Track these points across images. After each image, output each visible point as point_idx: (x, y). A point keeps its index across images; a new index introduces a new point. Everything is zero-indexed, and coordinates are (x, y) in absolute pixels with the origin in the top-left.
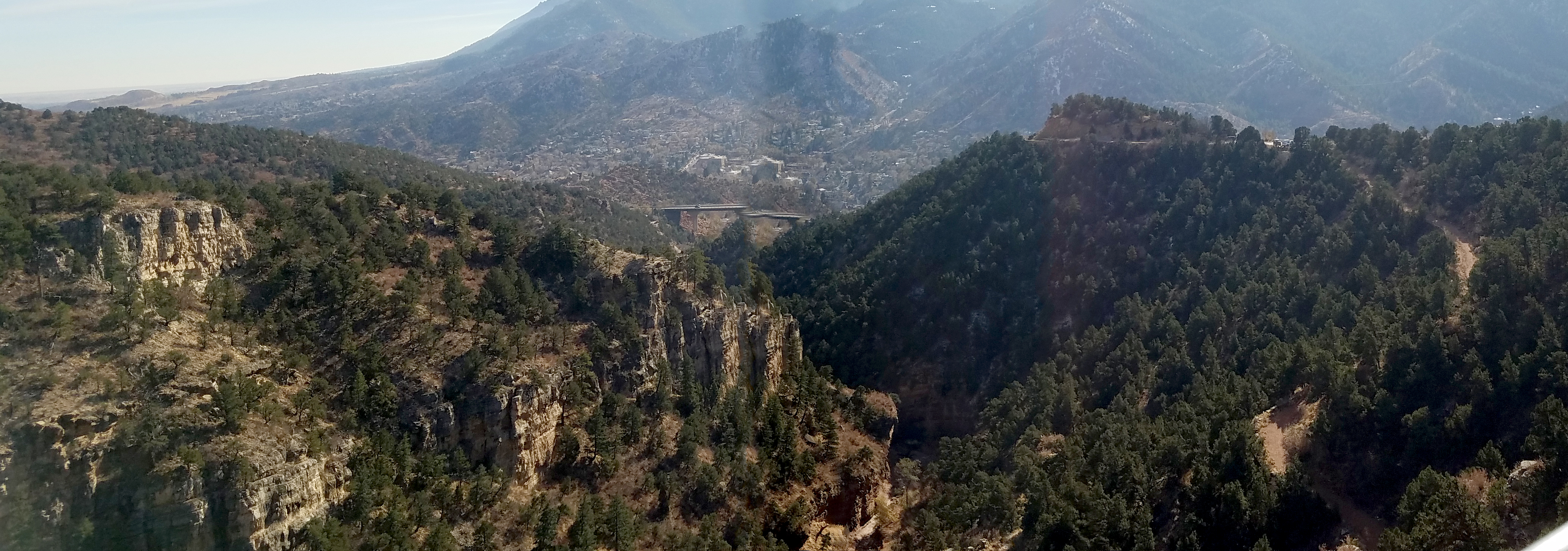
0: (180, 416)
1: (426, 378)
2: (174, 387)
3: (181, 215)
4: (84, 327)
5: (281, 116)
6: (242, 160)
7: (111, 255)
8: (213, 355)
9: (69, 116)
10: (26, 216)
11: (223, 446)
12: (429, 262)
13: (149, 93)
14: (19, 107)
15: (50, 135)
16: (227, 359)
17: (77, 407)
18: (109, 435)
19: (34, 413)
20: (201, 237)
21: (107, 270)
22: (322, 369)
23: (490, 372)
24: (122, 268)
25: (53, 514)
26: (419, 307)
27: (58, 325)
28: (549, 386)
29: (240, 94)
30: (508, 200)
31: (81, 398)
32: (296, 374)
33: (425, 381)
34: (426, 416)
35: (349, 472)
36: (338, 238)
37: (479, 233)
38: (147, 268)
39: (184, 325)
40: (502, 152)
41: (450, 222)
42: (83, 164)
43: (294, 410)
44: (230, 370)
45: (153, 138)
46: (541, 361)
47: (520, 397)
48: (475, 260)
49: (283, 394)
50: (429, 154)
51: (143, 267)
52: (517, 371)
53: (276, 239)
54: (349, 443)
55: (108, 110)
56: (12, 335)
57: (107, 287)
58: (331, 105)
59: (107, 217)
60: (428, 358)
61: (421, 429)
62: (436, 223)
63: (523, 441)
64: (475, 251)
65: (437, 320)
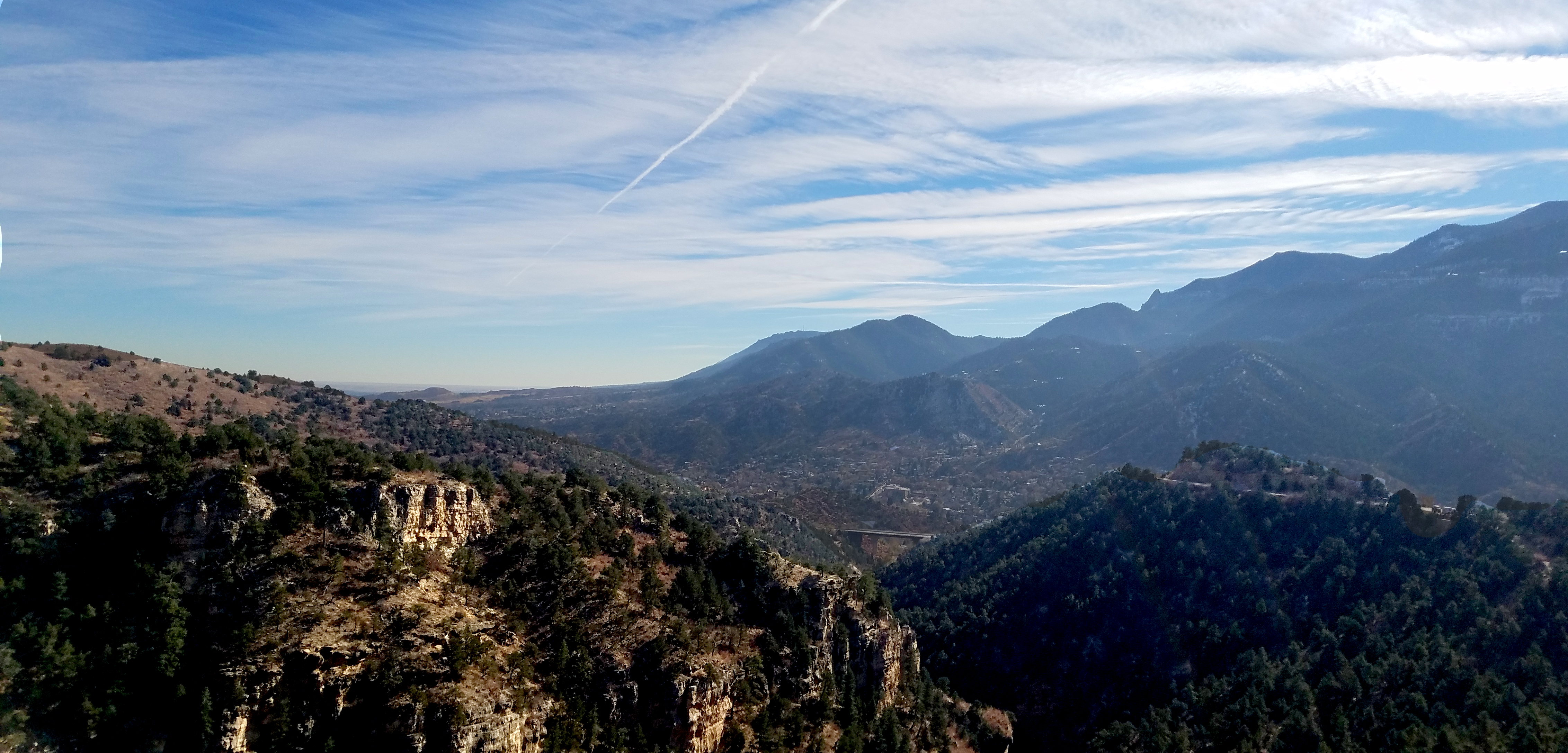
0: (415, 660)
1: (619, 657)
2: (415, 635)
3: (442, 491)
4: (353, 576)
6: (505, 451)
7: (382, 519)
8: (449, 612)
9: (378, 404)
10: (323, 480)
11: (445, 691)
12: (633, 554)
14: (342, 393)
15: (362, 417)
16: (460, 616)
17: (336, 642)
18: (358, 668)
19: (304, 642)
20: (455, 511)
21: (377, 530)
22: (535, 635)
23: (672, 660)
24: (389, 530)
25: (306, 728)
26: (619, 592)
27: (333, 572)
28: (722, 681)
29: (512, 397)
30: (711, 508)
31: (342, 634)
32: (514, 637)
33: (617, 659)
34: (615, 691)
35: (545, 731)
36: (563, 524)
37: (677, 534)
38: (409, 532)
39: (431, 583)
40: (712, 465)
41: (654, 522)
43: (507, 668)
44: (461, 626)
45: (439, 427)
46: (717, 657)
47: (695, 687)
48: (672, 558)
49: (501, 653)
50: (652, 461)
51: (407, 531)
52: (695, 663)
53: (513, 520)
54: (549, 704)
55: (409, 401)
56: (297, 576)
57: (376, 545)
58: (581, 412)
59: (385, 487)
60: (622, 639)
61: (610, 701)
62: (642, 521)
63: (695, 728)
64: (672, 549)
65: (633, 606)
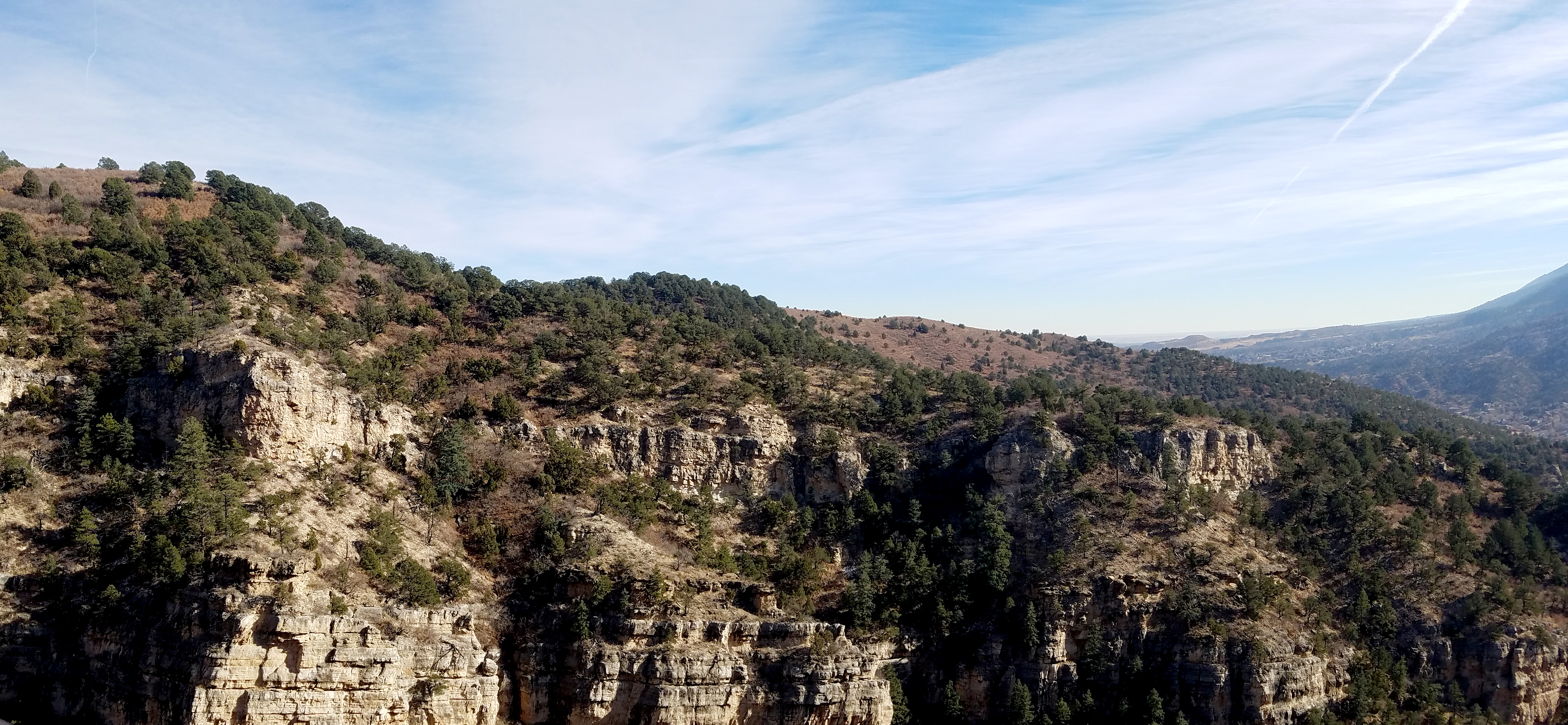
0: (1211, 595)
1: (1427, 611)
2: (1208, 571)
3: (1222, 436)
4: (1145, 512)
5: (1308, 361)
6: (1273, 396)
7: (1168, 461)
8: (1240, 552)
9: (1144, 354)
10: (1112, 425)
11: (1243, 628)
12: (1436, 504)
13: (1203, 338)
14: (1111, 345)
15: (1130, 367)
16: (1251, 558)
17: (1137, 571)
18: (1157, 598)
19: (1108, 568)
20: (1237, 455)
21: (1164, 472)
22: (1330, 582)
23: (1492, 618)
24: (1175, 472)
25: (1115, 646)
26: (1422, 543)
27: (1128, 508)
28: (1556, 647)
29: (1275, 340)
30: (1522, 455)
31: (1140, 565)
32: (1308, 582)
33: (1425, 613)
34: (1425, 645)
35: (1348, 677)
36: (1353, 471)
37: (1489, 483)
38: (1193, 475)
39: (1219, 524)
40: (1518, 406)
41: (1460, 469)
42: (1151, 390)
43: (1303, 612)
44: (1253, 567)
45: (1203, 373)
46: (1548, 620)
47: (1522, 649)
48: (1483, 509)
49: (1296, 597)
50: (1443, 403)
51: (1191, 473)
52: (1521, 624)
53: (1298, 465)
54: (1350, 652)
55: (1172, 350)
56: (1097, 510)
57: (1163, 485)
58: (1354, 352)
59: (1168, 432)
60: (1430, 593)
61: (1418, 656)
62: (1445, 468)
63: (1523, 693)
64: (1484, 501)
65: (1440, 559)
